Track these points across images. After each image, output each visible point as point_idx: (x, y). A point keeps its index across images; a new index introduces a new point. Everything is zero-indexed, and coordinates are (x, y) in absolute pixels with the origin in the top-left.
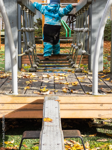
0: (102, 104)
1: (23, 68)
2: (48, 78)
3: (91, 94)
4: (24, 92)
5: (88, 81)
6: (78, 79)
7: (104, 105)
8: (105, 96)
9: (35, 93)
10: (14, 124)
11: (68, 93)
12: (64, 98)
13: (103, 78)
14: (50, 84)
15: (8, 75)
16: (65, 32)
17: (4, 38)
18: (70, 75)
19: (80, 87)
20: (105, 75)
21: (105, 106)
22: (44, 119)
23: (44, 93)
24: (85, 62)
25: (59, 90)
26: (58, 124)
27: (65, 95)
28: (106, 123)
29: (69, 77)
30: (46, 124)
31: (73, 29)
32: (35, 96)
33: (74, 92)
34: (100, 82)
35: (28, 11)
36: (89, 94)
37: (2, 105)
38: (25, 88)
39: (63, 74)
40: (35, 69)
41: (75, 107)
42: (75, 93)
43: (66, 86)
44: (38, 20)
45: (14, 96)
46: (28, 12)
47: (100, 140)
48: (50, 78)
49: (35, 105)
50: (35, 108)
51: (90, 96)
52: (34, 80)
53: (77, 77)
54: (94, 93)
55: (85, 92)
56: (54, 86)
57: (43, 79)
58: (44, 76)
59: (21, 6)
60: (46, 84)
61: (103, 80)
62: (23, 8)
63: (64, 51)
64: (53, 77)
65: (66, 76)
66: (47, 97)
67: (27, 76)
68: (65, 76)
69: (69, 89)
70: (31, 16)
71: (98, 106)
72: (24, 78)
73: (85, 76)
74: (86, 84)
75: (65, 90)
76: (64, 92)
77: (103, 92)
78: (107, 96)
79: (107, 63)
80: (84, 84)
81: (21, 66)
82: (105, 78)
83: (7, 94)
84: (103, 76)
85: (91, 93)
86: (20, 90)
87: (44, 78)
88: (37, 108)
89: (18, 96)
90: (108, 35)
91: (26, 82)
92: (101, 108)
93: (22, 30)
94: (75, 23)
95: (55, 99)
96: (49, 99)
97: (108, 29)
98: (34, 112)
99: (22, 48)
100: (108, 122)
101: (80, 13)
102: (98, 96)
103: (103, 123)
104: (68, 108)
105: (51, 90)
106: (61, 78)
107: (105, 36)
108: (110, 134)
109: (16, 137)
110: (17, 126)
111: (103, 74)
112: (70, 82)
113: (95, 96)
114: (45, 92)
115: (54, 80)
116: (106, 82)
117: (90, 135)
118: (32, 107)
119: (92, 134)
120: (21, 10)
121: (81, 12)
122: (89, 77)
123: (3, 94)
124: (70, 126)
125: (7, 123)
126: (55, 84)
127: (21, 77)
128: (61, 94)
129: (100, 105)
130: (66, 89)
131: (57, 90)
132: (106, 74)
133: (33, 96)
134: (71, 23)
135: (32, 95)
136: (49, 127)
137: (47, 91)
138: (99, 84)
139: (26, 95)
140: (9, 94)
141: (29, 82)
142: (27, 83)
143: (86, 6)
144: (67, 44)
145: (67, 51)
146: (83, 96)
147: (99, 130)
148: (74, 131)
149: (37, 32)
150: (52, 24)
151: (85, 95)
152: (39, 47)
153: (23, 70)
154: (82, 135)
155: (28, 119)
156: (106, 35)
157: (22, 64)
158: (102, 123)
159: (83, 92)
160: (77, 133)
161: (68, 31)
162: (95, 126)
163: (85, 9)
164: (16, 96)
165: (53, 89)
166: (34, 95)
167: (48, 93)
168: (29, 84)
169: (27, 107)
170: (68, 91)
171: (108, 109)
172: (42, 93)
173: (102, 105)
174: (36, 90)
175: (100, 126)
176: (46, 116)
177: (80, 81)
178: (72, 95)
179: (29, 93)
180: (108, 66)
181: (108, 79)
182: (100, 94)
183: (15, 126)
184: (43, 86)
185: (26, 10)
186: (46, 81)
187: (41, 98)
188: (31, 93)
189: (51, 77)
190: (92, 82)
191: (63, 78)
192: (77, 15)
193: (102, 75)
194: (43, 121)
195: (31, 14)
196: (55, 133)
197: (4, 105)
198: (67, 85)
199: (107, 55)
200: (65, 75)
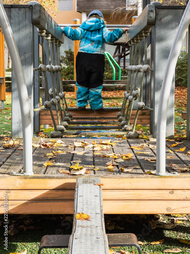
0: (173, 190)
1: (42, 131)
2: (83, 147)
3: (155, 174)
4: (43, 170)
5: (149, 153)
6: (132, 149)
7: (175, 191)
8: (178, 177)
9: (61, 172)
10: (26, 223)
11: (116, 172)
12: (110, 181)
13: (174, 147)
14: (86, 157)
15: (16, 143)
16: (112, 72)
17: (11, 82)
18: (120, 143)
19: (136, 162)
20: (177, 143)
21: (179, 194)
22: (77, 216)
23: (77, 173)
24: (144, 121)
25: (101, 167)
26: (99, 223)
27: (111, 175)
28: (179, 222)
29: (118, 146)
30: (78, 223)
31: (124, 67)
32: (61, 178)
33: (126, 170)
34: (169, 154)
35: (49, 38)
36: (151, 174)
37: (7, 192)
38: (45, 164)
39: (108, 142)
40: (60, 132)
41: (128, 196)
42: (127, 172)
43: (113, 160)
44: (66, 52)
45: (26, 178)
46: (51, 40)
47: (170, 251)
48: (86, 147)
49: (61, 192)
50: (61, 198)
51: (153, 178)
52: (59, 151)
53: (130, 146)
54: (159, 171)
55: (144, 171)
56: (94, 161)
57: (74, 150)
58: (76, 144)
59: (39, 29)
60: (79, 156)
61: (174, 151)
62: (41, 32)
63: (110, 103)
64: (92, 146)
65: (114, 144)
66: (80, 179)
67: (48, 144)
68: (111, 144)
69: (117, 166)
70: (55, 46)
71: (166, 194)
72: (43, 147)
73: (145, 144)
74: (146, 158)
75: (110, 167)
76: (109, 170)
77: (174, 170)
78: (181, 177)
79: (182, 124)
80: (142, 158)
81: (39, 128)
82: (178, 147)
83: (15, 173)
84: (174, 145)
85: (153, 172)
86: (36, 168)
87: (76, 148)
88: (64, 198)
89: (34, 178)
90: (183, 77)
91: (47, 155)
92: (171, 197)
93: (41, 68)
94: (128, 57)
95: (94, 182)
96: (85, 182)
97: (183, 67)
98: (60, 203)
99: (41, 99)
100: (183, 220)
101: (135, 41)
102: (165, 177)
103: (175, 222)
104: (117, 197)
105: (88, 167)
106: (105, 147)
107: (177, 79)
108: (186, 240)
109: (29, 245)
110: (32, 227)
111: (173, 140)
112: (119, 155)
113: (162, 177)
114: (78, 170)
115: (94, 151)
116: (180, 155)
117: (152, 241)
118: (56, 196)
119: (156, 241)
120: (39, 36)
121: (137, 40)
122: (151, 146)
123: (8, 174)
124: (119, 228)
125: (15, 223)
126: (94, 157)
127: (39, 146)
128: (104, 173)
129: (170, 193)
130: (113, 166)
131: (97, 168)
132: (180, 141)
133: (57, 178)
134: (122, 57)
135: (56, 176)
136: (85, 229)
137: (81, 169)
138: (168, 157)
139: (46, 175)
140: (19, 174)
141: (51, 154)
142: (49, 156)
143: (145, 29)
144: (115, 93)
145: (115, 104)
146: (141, 178)
147: (167, 233)
148: (127, 235)
149: (65, 72)
150: (89, 52)
151: (145, 175)
152: (69, 96)
153: (42, 135)
154: (140, 243)
155: (50, 216)
156: (180, 77)
157: (40, 125)
158: (173, 221)
159: (141, 171)
160: (131, 238)
161: (117, 70)
162: (161, 228)
163: (143, 34)
164: (30, 178)
165: (91, 165)
166: (59, 175)
167: (83, 172)
168: (51, 157)
169: (48, 196)
170: (116, 169)
171: (182, 198)
172: (72, 172)
173: (173, 192)
174: (63, 167)
175: (169, 227)
176: (79, 211)
177: (135, 152)
178: (122, 175)
179: (52, 172)
180: (182, 128)
181: (183, 149)
182: (169, 174)
183: (29, 228)
184: (74, 161)
185: (47, 36)
186: (80, 152)
187: (72, 180)
188: (55, 171)
189: (88, 147)
190: (156, 154)
191: (109, 147)
192: (131, 44)
193: (173, 143)
194: (74, 218)
195: (56, 42)
196: (94, 238)
197: (9, 192)
198: (115, 159)
199: (181, 109)
200: (111, 142)
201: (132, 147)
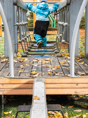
0: (78, 83)
1: (19, 51)
3: (69, 76)
5: (67, 65)
6: (59, 63)
7: (79, 84)
8: (80, 78)
9: (27, 75)
12: (49, 80)
13: (79, 62)
15: (7, 60)
18: (54, 60)
19: (61, 70)
20: (81, 60)
21: (80, 86)
22: (34, 97)
23: (34, 76)
24: (66, 47)
27: (50, 77)
33: (56, 74)
34: (76, 65)
37: (2, 85)
38: (20, 71)
40: (26, 54)
41: (57, 86)
44: (30, 13)
45: (11, 78)
48: (38, 62)
49: (27, 85)
50: (27, 87)
52: (26, 64)
53: (59, 62)
54: (71, 75)
55: (65, 75)
56: (42, 69)
58: (34, 61)
59: (17, 7)
60: (35, 67)
61: (78, 64)
64: (41, 61)
66: (36, 79)
67: (21, 60)
68: (50, 60)
69: (53, 72)
71: (75, 86)
72: (19, 62)
74: (66, 68)
76: (49, 74)
78: (81, 78)
79: (83, 47)
80: (64, 68)
82: (80, 62)
84: (79, 61)
87: (34, 63)
90: (84, 24)
91: (21, 66)
92: (77, 87)
93: (17, 25)
95: (42, 81)
97: (84, 19)
98: (27, 90)
100: (83, 96)
101: (61, 11)
102: (74, 78)
105: (39, 73)
106: (47, 62)
107: (81, 25)
111: (79, 58)
112: (54, 66)
114: (34, 74)
115: (42, 64)
116: (81, 66)
117: (68, 106)
118: (25, 86)
119: (70, 106)
122: (68, 61)
126: (42, 67)
127: (17, 61)
128: (46, 76)
129: (76, 85)
130: (50, 72)
131: (43, 73)
133: (25, 78)
135: (24, 77)
136: (37, 104)
137: (36, 74)
138: (76, 67)
139: (20, 77)
140: (8, 77)
142: (21, 67)
143: (66, 6)
144: (53, 32)
146: (63, 78)
147: (75, 102)
148: (56, 105)
150: (43, 20)
151: (65, 77)
152: (31, 34)
153: (19, 53)
154: (63, 107)
159: (63, 75)
163: (65, 9)
164: (13, 79)
165: (40, 71)
169: (21, 87)
170: (52, 74)
172: (32, 75)
173: (78, 85)
175: (76, 99)
176: (35, 95)
177: (61, 64)
178: (55, 77)
180: (83, 49)
181: (83, 63)
182: (76, 76)
183: (13, 100)
184: (33, 70)
186: (35, 65)
188: (24, 75)
189: (39, 62)
191: (49, 62)
194: (33, 99)
195: (25, 11)
197: (3, 85)
198: (52, 68)
200: (50, 59)
201: (60, 62)
